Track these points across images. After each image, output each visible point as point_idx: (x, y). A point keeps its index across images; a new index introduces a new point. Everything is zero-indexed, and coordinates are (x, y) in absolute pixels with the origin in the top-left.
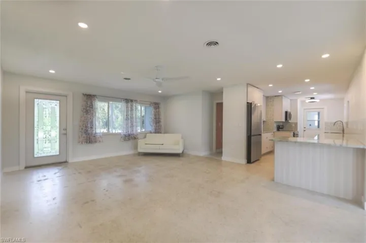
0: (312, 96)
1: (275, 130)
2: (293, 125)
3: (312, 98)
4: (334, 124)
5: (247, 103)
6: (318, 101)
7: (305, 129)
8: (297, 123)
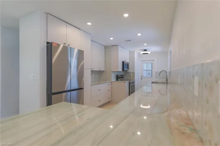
0: (145, 49)
1: (114, 79)
2: (132, 75)
3: (145, 50)
4: (160, 74)
5: (48, 43)
6: (149, 52)
7: (142, 77)
8: (134, 72)
